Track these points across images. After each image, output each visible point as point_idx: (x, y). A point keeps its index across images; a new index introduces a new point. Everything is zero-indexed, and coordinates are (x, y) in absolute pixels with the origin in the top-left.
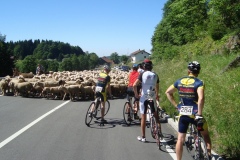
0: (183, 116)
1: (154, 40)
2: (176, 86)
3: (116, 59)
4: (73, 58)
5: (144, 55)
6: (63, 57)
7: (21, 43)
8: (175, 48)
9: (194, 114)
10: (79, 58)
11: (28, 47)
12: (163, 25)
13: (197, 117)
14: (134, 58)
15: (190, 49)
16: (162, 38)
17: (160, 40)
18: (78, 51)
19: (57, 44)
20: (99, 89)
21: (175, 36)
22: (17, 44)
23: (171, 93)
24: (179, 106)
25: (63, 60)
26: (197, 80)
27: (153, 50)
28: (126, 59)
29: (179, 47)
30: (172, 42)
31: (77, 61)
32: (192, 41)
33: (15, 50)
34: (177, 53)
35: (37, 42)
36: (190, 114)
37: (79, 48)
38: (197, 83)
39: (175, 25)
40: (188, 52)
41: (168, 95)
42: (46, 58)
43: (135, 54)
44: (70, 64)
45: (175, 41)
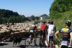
0: (63, 46)
1: (50, 10)
2: (60, 32)
3: (33, 18)
4: (14, 17)
5: (46, 16)
6: (9, 17)
8: (60, 14)
9: (68, 45)
10: (17, 17)
12: (55, 3)
13: (69, 46)
14: (41, 18)
15: (67, 14)
17: (53, 10)
18: (16, 14)
19: (6, 10)
20: (32, 31)
21: (60, 8)
23: (57, 35)
24: (61, 41)
25: (9, 18)
26: (70, 29)
27: (50, 14)
28: (38, 18)
29: (62, 13)
30: (58, 11)
31: (16, 19)
32: (68, 11)
34: (60, 16)
36: (66, 45)
38: (70, 31)
39: (60, 3)
40: (66, 15)
41: (56, 36)
42: (2, 17)
43: (42, 16)
45: (61, 11)
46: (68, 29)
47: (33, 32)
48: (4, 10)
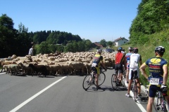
0: (152, 86)
1: (131, 30)
2: (147, 64)
3: (103, 44)
4: (74, 43)
5: (124, 41)
6: (67, 43)
7: (38, 33)
8: (146, 36)
9: (160, 84)
10: (78, 43)
11: (43, 36)
12: (137, 19)
13: (162, 86)
14: (117, 43)
15: (157, 36)
16: (137, 29)
18: (77, 38)
19: (62, 33)
20: (94, 65)
21: (146, 28)
22: (35, 33)
23: (143, 69)
24: (149, 78)
26: (162, 60)
27: (130, 38)
28: (111, 44)
29: (150, 35)
30: (144, 32)
31: (77, 45)
32: (159, 31)
33: (34, 37)
34: (148, 40)
35: (49, 32)
36: (157, 84)
37: (78, 36)
38: (163, 62)
39: (146, 19)
40: (156, 39)
41: (141, 70)
42: (55, 43)
43: (118, 40)
44: (72, 48)
45: (147, 31)
46: (159, 60)
47: (97, 66)
48: (58, 32)
